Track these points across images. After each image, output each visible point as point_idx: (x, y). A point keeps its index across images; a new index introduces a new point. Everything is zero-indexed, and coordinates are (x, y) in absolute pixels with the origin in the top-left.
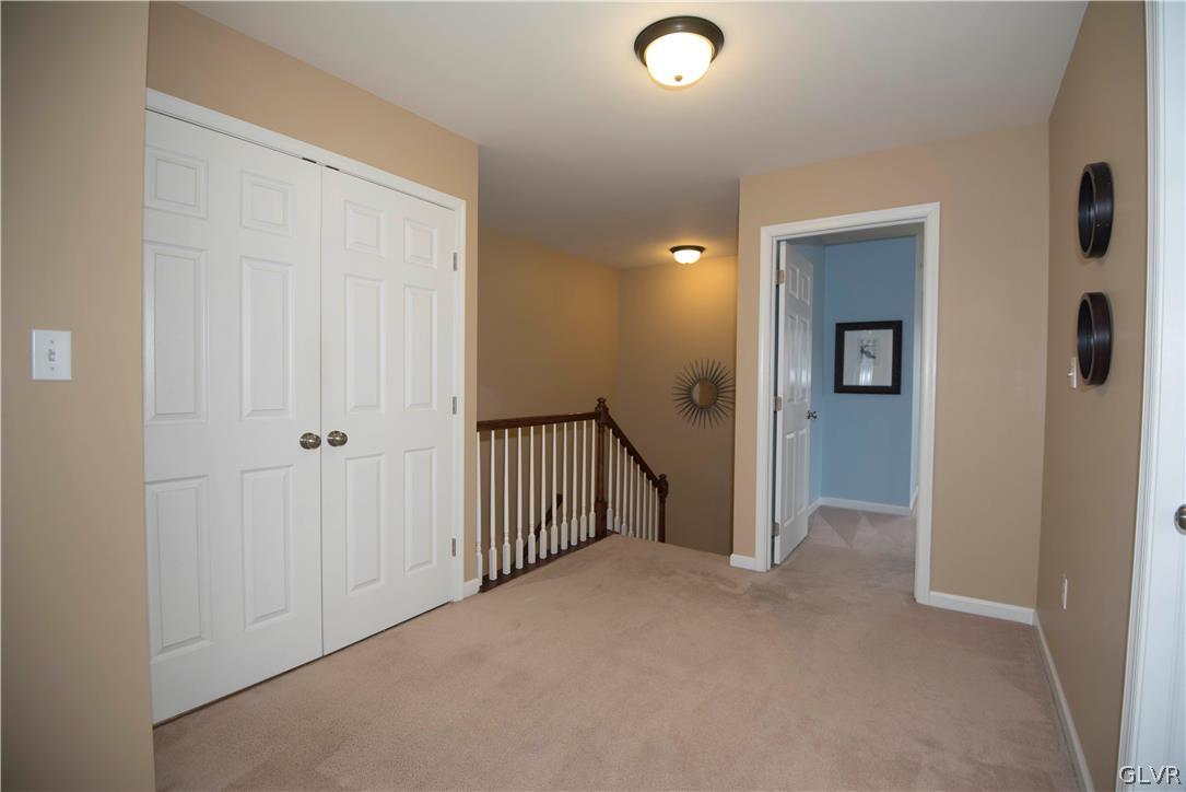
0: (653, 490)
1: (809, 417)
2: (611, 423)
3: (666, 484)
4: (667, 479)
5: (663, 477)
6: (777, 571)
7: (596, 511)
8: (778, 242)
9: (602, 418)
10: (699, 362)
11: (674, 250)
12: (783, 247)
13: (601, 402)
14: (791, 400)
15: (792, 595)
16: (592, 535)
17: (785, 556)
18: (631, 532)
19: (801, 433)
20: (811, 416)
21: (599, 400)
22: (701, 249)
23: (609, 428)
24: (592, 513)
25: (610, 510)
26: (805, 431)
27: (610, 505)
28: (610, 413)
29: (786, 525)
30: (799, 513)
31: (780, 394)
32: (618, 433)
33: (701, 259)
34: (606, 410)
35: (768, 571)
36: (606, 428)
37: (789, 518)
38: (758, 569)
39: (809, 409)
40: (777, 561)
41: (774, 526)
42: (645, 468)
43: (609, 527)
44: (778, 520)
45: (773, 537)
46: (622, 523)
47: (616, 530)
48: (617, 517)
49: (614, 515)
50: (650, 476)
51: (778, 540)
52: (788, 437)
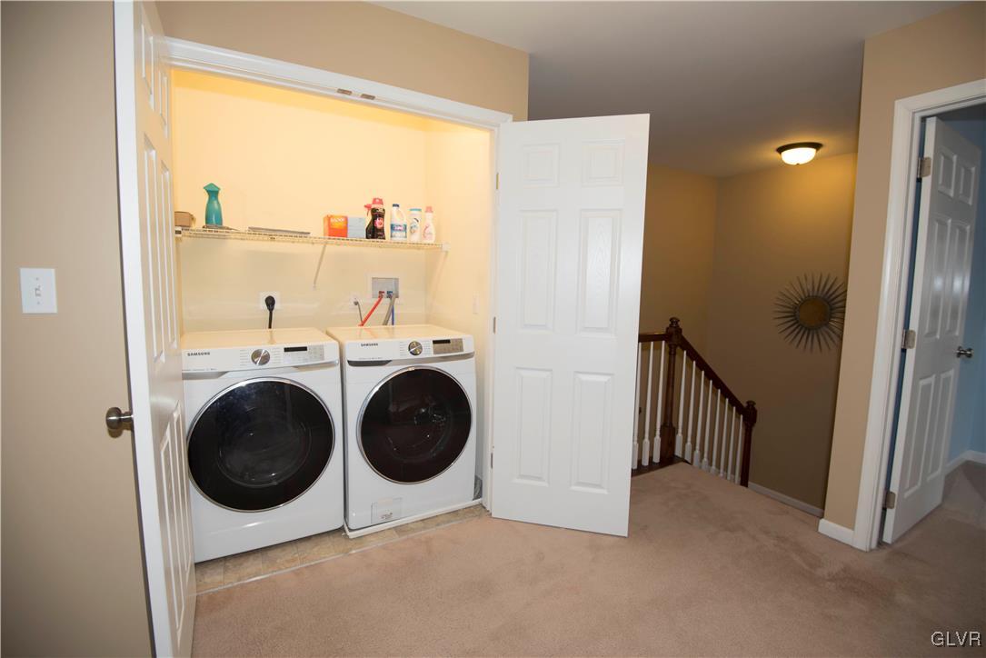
0: (737, 417)
1: (959, 355)
2: (685, 345)
3: (755, 412)
4: (756, 406)
5: (751, 404)
6: (884, 553)
7: (661, 436)
8: (924, 119)
9: (675, 339)
10: (810, 278)
11: (781, 150)
12: (931, 126)
13: (674, 322)
14: (932, 333)
15: (902, 598)
16: (656, 459)
17: (898, 535)
18: (705, 459)
19: (943, 376)
20: (964, 354)
21: (671, 320)
22: (816, 146)
23: (683, 350)
24: (658, 439)
25: (679, 436)
26: (951, 373)
27: (680, 430)
28: (683, 334)
29: (906, 495)
30: (929, 479)
31: (914, 326)
32: (693, 355)
33: (816, 160)
34: (679, 331)
35: (871, 550)
36: (678, 349)
37: (913, 484)
38: (857, 546)
39: (960, 343)
40: (888, 538)
41: (888, 496)
42: (726, 393)
43: (678, 452)
44: (894, 488)
45: (884, 509)
46: (694, 449)
47: (688, 458)
48: (689, 444)
49: (685, 441)
50: (734, 402)
51: (891, 513)
52: (923, 383)
